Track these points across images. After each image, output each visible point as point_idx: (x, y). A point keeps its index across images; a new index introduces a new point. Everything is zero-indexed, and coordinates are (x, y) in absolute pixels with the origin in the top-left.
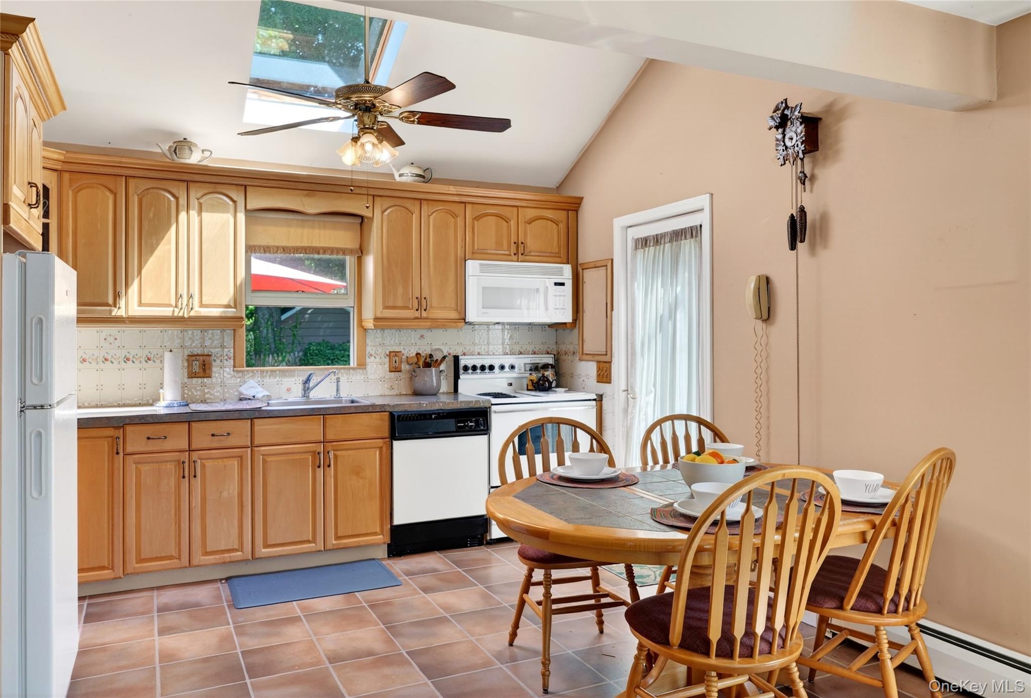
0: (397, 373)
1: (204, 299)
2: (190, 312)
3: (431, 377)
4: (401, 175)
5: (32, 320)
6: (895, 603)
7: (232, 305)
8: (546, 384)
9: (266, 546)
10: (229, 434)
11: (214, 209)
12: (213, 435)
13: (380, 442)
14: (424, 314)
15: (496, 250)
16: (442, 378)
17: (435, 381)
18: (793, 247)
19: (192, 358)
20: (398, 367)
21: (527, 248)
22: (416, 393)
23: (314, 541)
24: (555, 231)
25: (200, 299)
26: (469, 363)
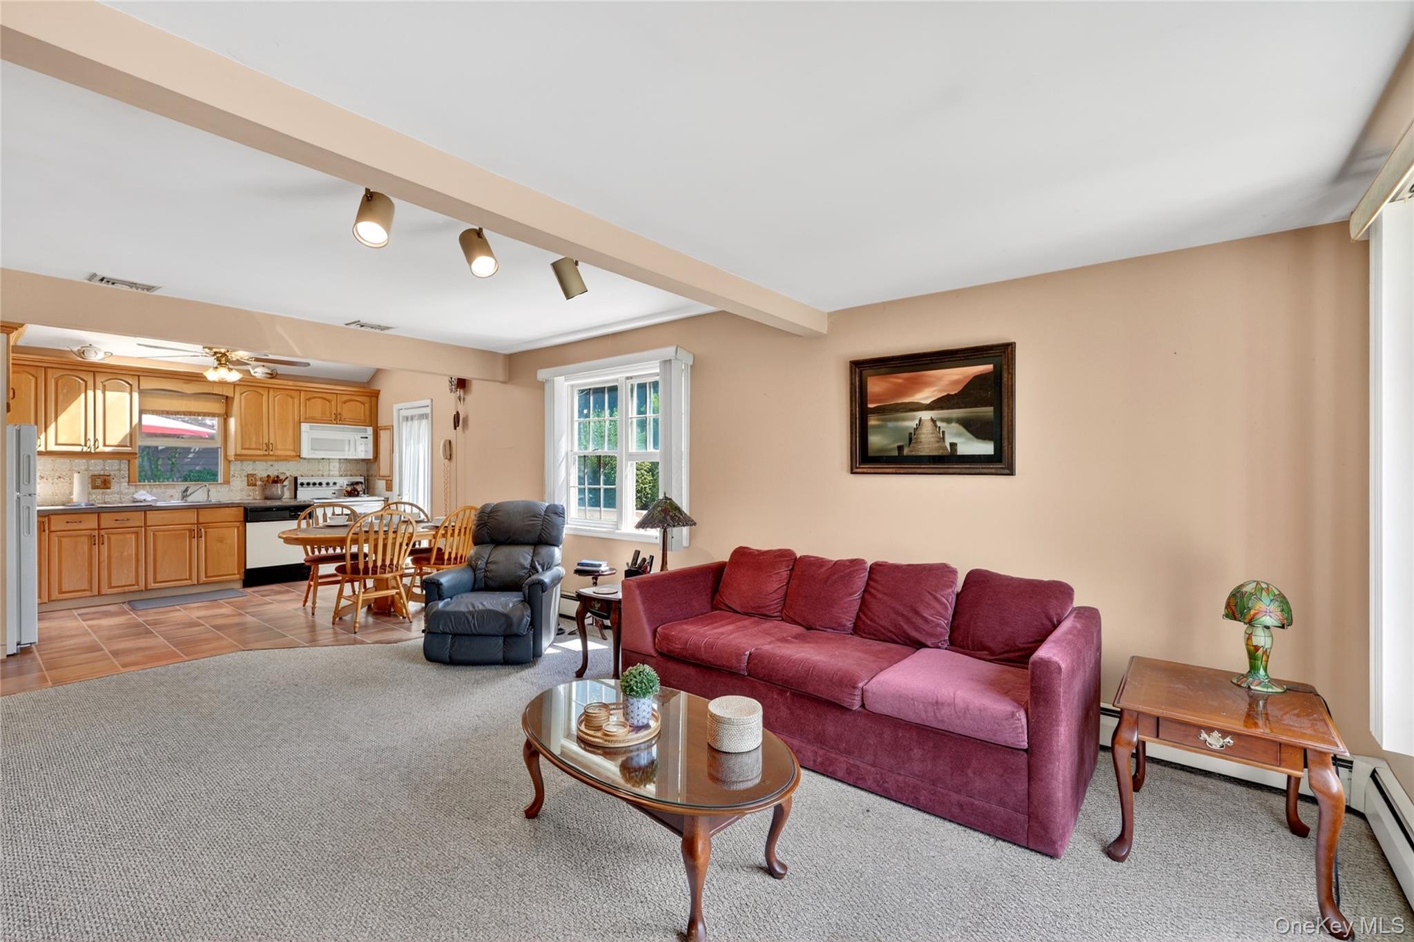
0: (254, 487)
1: (106, 441)
2: (95, 449)
3: (277, 489)
4: (255, 372)
5: (24, 455)
6: (449, 559)
8: (357, 492)
9: (155, 582)
10: (127, 520)
11: (115, 389)
12: (116, 520)
13: (238, 524)
14: (271, 453)
15: (322, 418)
16: (285, 489)
17: (280, 491)
18: (455, 429)
19: (94, 478)
20: (254, 483)
21: (343, 417)
22: (267, 498)
23: (190, 578)
24: (362, 408)
25: (103, 441)
26: (305, 481)
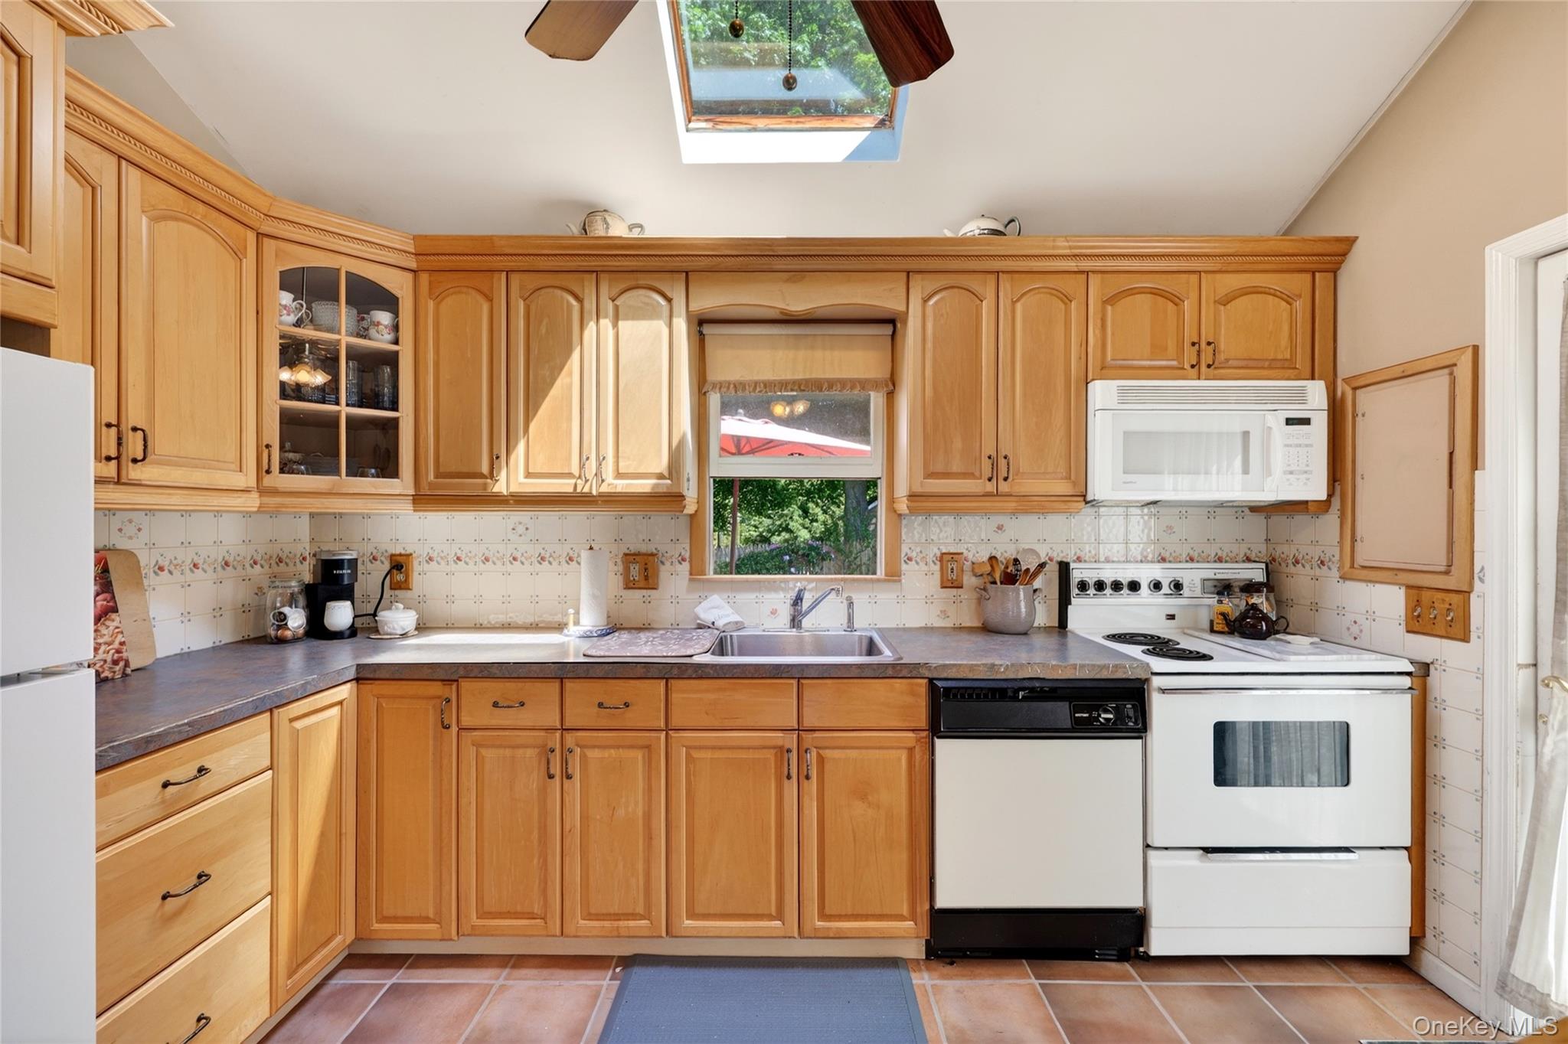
0: (954, 591)
1: (621, 464)
2: (600, 486)
3: (1017, 602)
7: (666, 474)
8: (1262, 626)
9: (692, 915)
10: (627, 705)
11: (638, 314)
12: (600, 705)
14: (1004, 487)
15: (1151, 360)
16: (1036, 602)
17: (1023, 610)
19: (630, 558)
20: (956, 580)
21: (1219, 352)
23: (780, 916)
24: (1285, 315)
25: (615, 464)
26: (1091, 577)
